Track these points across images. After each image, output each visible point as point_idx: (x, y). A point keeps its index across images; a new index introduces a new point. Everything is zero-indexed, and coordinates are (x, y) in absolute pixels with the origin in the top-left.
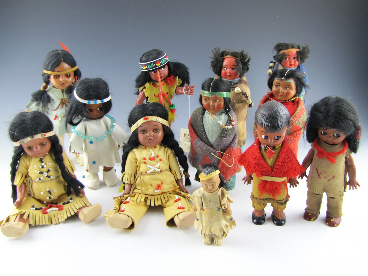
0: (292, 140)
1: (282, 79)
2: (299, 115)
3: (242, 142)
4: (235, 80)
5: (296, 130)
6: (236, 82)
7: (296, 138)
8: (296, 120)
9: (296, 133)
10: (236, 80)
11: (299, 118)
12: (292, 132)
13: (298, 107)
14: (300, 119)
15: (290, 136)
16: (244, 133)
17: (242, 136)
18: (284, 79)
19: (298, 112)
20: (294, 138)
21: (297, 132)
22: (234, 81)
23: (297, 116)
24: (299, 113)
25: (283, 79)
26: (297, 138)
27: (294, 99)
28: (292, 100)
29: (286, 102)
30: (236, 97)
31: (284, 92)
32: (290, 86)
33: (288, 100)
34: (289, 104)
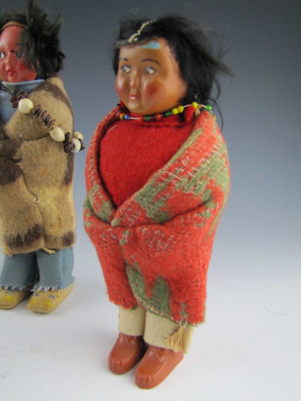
0: (170, 239)
2: (191, 158)
3: (58, 241)
5: (185, 209)
6: (31, 87)
7: (186, 236)
8: (181, 174)
9: (186, 219)
10: (29, 84)
11: (193, 168)
12: (173, 215)
14: (195, 172)
15: (163, 227)
16: (62, 218)
17: (57, 225)
18: (136, 39)
19: (188, 149)
20: (180, 233)
21: (189, 216)
23: (184, 163)
24: (193, 153)
25: (133, 40)
26: (190, 235)
27: (182, 109)
28: (176, 111)
29: (155, 120)
30: (25, 124)
31: (140, 86)
32: (157, 62)
33: (160, 113)
34: (167, 126)
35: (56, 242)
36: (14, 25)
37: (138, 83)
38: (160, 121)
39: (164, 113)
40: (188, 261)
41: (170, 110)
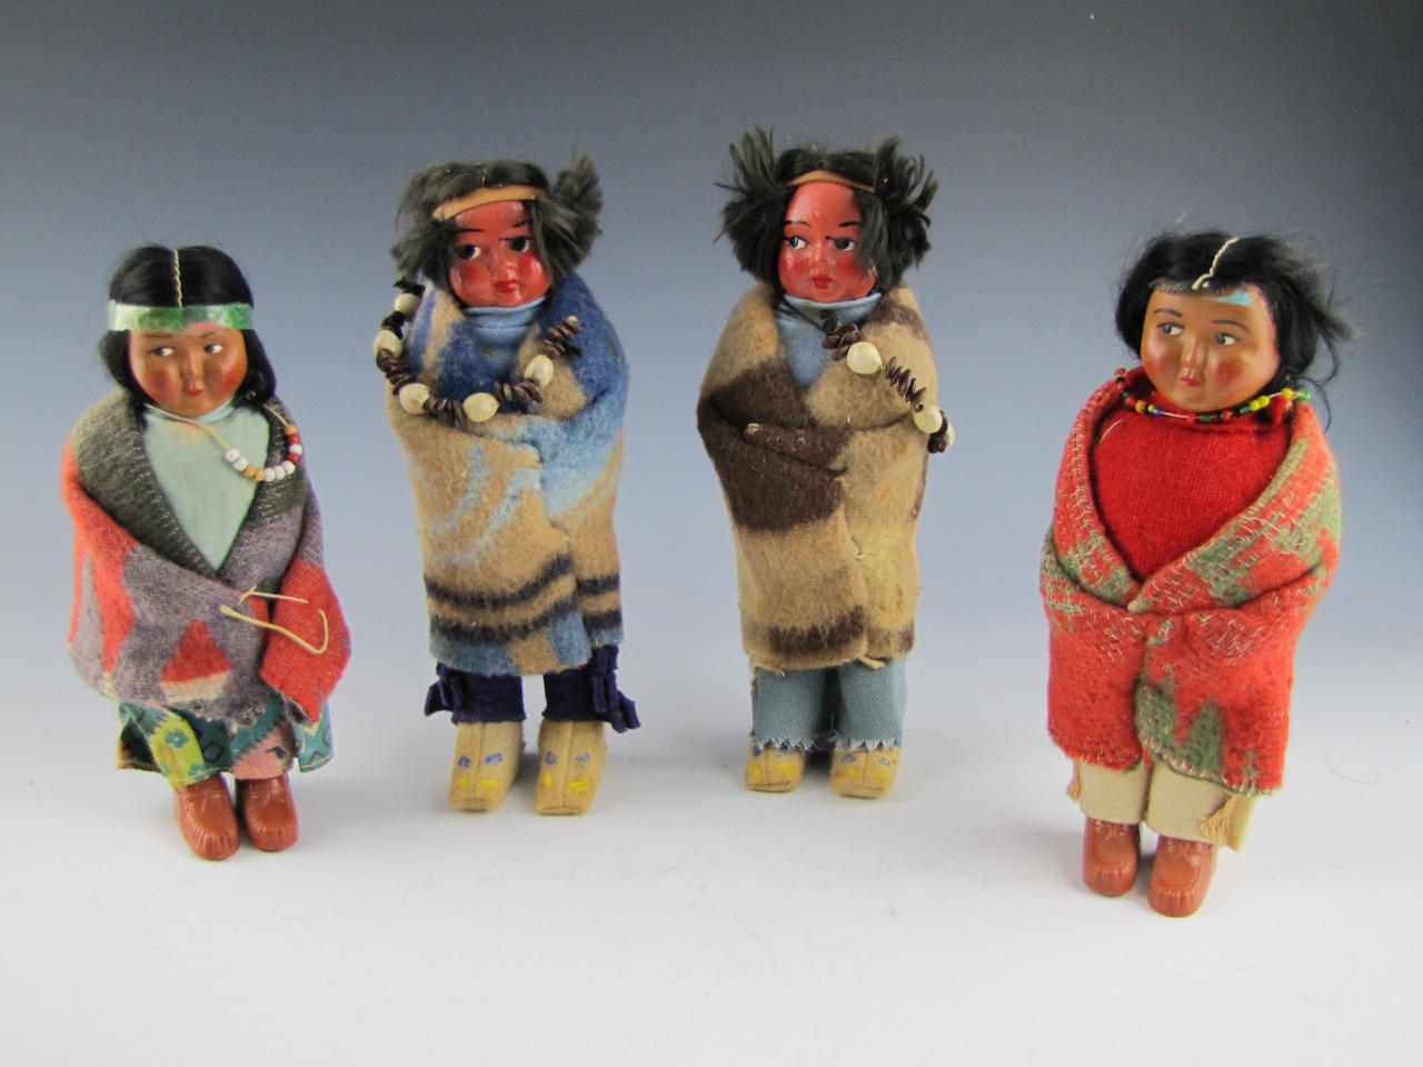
0: (1255, 635)
1: (1195, 286)
2: (1297, 493)
3: (892, 640)
4: (854, 303)
5: (1280, 581)
6: (859, 312)
7: (1282, 628)
8: (1282, 521)
9: (1281, 597)
10: (857, 306)
11: (1299, 511)
12: (1258, 592)
13: (1294, 449)
14: (1300, 517)
15: (1242, 614)
16: (905, 592)
17: (894, 605)
18: (1206, 285)
19: (1291, 478)
20: (1271, 624)
21: (1288, 592)
22: (848, 308)
23: (1287, 502)
24: (1299, 485)
25: (1201, 286)
26: (1287, 625)
27: (1265, 401)
28: (1256, 406)
29: (1220, 422)
30: (859, 394)
31: (1205, 362)
32: (1244, 328)
33: (1230, 409)
34: (1241, 432)
35: (888, 643)
36: (830, 182)
37: (1200, 358)
38: (1228, 422)
39: (1236, 409)
40: (1270, 673)
41: (1246, 403)
